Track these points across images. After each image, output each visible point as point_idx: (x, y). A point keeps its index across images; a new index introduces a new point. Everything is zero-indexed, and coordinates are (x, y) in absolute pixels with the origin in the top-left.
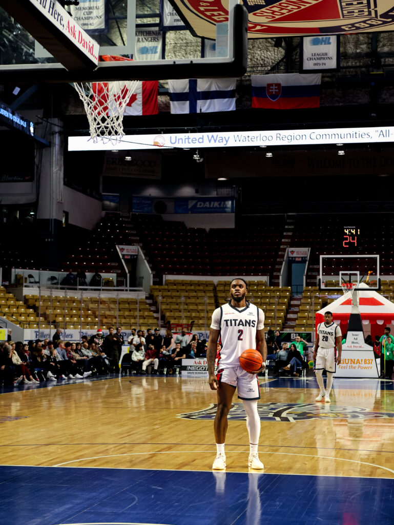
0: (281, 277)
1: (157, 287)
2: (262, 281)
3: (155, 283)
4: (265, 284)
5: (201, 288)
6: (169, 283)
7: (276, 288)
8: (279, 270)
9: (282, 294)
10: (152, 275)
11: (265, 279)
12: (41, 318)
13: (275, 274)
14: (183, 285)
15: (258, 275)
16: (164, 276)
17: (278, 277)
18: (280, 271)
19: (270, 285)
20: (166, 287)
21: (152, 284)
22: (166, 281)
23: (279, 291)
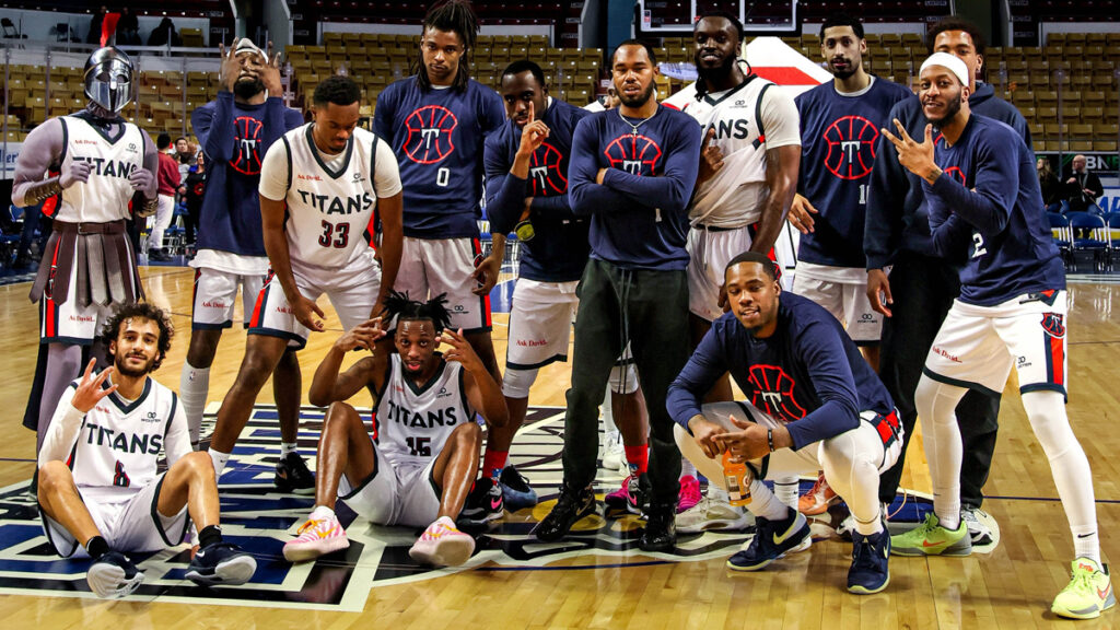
0: (580, 28)
1: (302, 48)
2: (539, 37)
3: (297, 40)
4: (545, 43)
5: (403, 51)
6: (330, 40)
7: (569, 51)
8: (577, 13)
9: (582, 65)
10: (291, 23)
11: (545, 31)
12: (11, 117)
13: (569, 20)
14: (362, 45)
15: (531, 23)
16: (319, 24)
17: (574, 28)
18: (579, 16)
19: (557, 45)
20: (322, 49)
21: (291, 42)
22: (323, 35)
23: (574, 57)
